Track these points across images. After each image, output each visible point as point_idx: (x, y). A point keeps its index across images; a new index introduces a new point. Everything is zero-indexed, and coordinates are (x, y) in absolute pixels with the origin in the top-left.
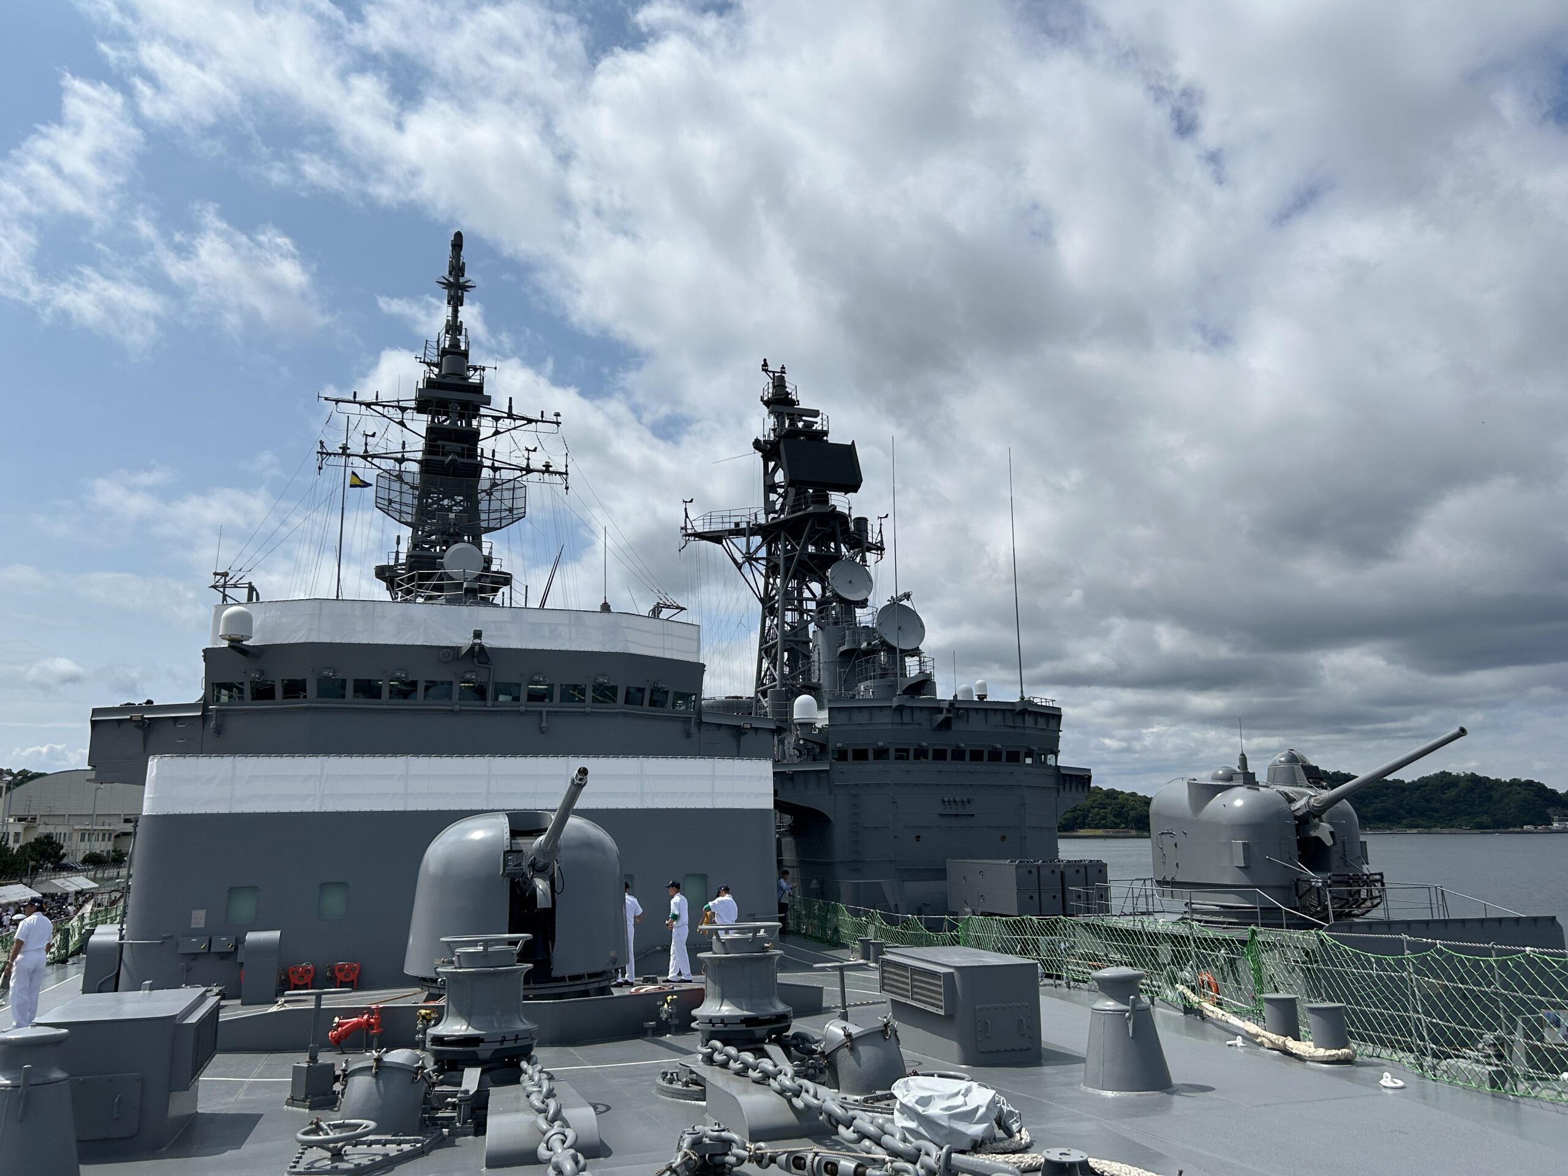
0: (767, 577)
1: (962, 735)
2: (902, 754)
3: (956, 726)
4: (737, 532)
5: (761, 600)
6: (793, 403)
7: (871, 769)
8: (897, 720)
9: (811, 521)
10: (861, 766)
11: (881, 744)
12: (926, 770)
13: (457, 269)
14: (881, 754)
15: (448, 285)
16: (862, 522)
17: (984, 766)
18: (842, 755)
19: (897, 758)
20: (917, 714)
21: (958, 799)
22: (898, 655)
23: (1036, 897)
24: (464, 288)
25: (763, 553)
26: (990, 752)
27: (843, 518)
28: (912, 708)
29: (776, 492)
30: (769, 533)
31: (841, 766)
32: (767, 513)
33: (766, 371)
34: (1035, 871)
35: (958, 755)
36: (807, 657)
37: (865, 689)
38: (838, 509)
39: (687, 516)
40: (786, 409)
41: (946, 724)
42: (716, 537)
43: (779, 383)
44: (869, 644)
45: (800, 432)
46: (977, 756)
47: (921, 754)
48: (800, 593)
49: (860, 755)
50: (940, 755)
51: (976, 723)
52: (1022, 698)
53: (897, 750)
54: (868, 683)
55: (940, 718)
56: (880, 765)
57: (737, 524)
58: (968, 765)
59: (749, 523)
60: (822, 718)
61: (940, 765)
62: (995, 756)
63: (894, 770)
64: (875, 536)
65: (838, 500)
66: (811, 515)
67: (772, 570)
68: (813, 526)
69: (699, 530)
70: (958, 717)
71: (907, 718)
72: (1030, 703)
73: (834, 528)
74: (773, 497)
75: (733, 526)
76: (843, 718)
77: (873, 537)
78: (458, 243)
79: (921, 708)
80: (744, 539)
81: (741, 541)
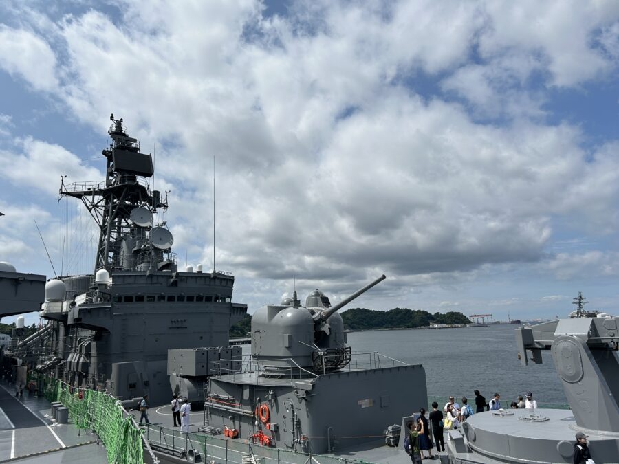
0: (104, 217)
1: (183, 289)
2: (151, 298)
3: (180, 285)
4: (89, 193)
5: (101, 227)
6: (124, 135)
7: (135, 305)
8: (149, 282)
9: (125, 190)
10: (129, 305)
11: (139, 294)
12: (165, 304)
14: (140, 299)
16: (157, 193)
17: (194, 304)
18: (119, 300)
19: (149, 301)
20: (161, 280)
21: (179, 320)
22: (159, 252)
23: (205, 366)
25: (103, 203)
26: (197, 297)
27: (142, 188)
28: (158, 276)
29: (113, 176)
30: (106, 194)
31: (118, 305)
32: (107, 185)
33: (113, 120)
34: (205, 354)
35: (181, 299)
36: (119, 253)
38: (140, 184)
39: (63, 184)
40: (120, 137)
41: (175, 284)
42: (78, 195)
43: (119, 124)
44: (145, 246)
45: (126, 148)
46: (190, 299)
47: (161, 298)
48: (120, 222)
49: (129, 299)
50: (171, 299)
51: (191, 284)
52: (214, 272)
53: (148, 297)
55: (172, 280)
56: (139, 304)
57: (89, 189)
58: (185, 303)
59: (94, 189)
60: (110, 281)
61: (171, 304)
62: (200, 299)
63: (146, 306)
64: (163, 200)
65: (141, 180)
66: (126, 185)
67: (106, 212)
68: (126, 192)
69: (69, 191)
70: (181, 280)
71: (154, 280)
72: (219, 274)
73: (138, 193)
74: (111, 178)
75: (87, 190)
76: (120, 281)
77: (162, 201)
79: (162, 276)
80: (91, 197)
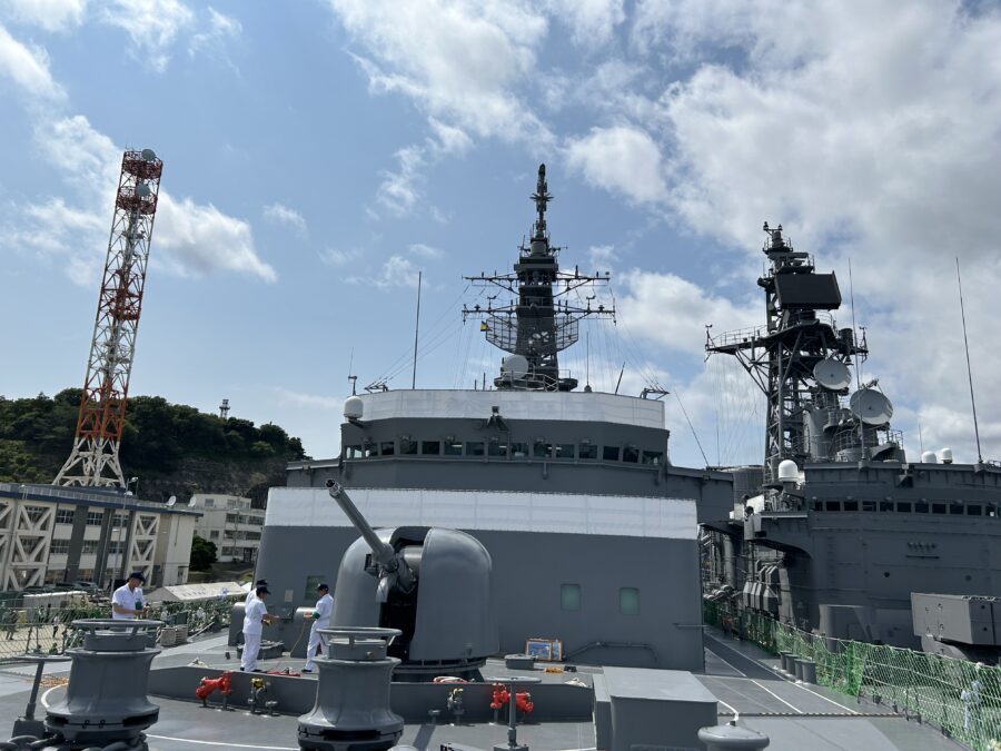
0: (770, 377)
1: (922, 491)
2: (870, 506)
3: (919, 485)
4: (746, 345)
5: (767, 393)
6: (787, 250)
7: (844, 516)
8: (864, 479)
9: (800, 334)
10: (834, 515)
11: (849, 498)
12: (893, 519)
13: (542, 187)
14: (851, 506)
15: (537, 198)
16: (847, 333)
17: (947, 518)
18: (818, 506)
19: (865, 509)
20: (883, 476)
21: (922, 544)
22: (871, 430)
23: (990, 629)
24: (546, 199)
25: (767, 358)
26: (952, 506)
27: (827, 330)
28: (876, 470)
29: (776, 315)
30: (769, 343)
31: (817, 515)
32: (769, 330)
33: (767, 230)
34: (988, 607)
35: (922, 508)
36: (801, 433)
37: (842, 455)
38: (822, 322)
39: (709, 337)
40: (783, 254)
41: (908, 483)
42: (730, 350)
43: (777, 236)
44: (845, 421)
45: (793, 269)
46: (939, 509)
47: (886, 506)
48: (796, 385)
49: (833, 506)
50: (904, 508)
51: (938, 482)
52: (981, 462)
53: (865, 503)
54: (844, 451)
55: (902, 477)
56: (851, 515)
57: (745, 340)
58: (931, 516)
59: (753, 338)
60: (800, 478)
61: (905, 516)
62: (957, 509)
63: (863, 518)
64: (859, 342)
65: (822, 316)
66: (800, 328)
67: (774, 371)
68: (802, 337)
69: (718, 345)
70: (919, 477)
71: (872, 477)
72: (989, 465)
73: (820, 338)
74: (774, 318)
75: (742, 341)
76: (816, 478)
78: (542, 172)
79: (884, 470)
80: (750, 350)
81: (748, 352)
